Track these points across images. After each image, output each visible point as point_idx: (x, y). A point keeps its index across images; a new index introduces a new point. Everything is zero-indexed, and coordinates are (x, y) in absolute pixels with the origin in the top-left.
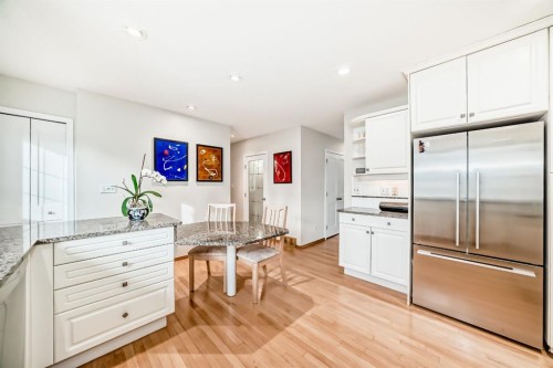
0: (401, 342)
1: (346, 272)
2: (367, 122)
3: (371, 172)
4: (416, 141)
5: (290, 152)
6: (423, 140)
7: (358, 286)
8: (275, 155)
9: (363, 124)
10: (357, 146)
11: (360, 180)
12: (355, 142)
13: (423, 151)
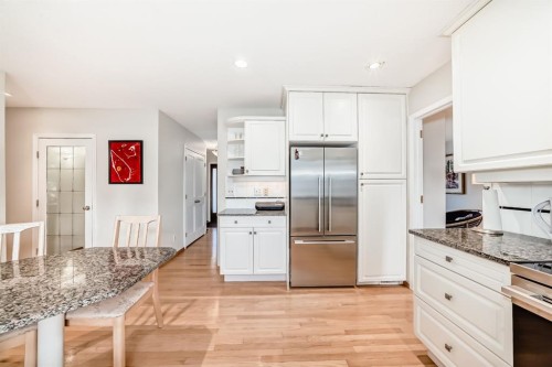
0: (301, 324)
1: (226, 280)
2: (247, 123)
3: (251, 173)
4: (293, 149)
5: (141, 142)
6: (298, 149)
7: (244, 289)
8: (111, 143)
9: (242, 125)
10: (232, 147)
11: (234, 181)
12: (230, 143)
13: (297, 158)
